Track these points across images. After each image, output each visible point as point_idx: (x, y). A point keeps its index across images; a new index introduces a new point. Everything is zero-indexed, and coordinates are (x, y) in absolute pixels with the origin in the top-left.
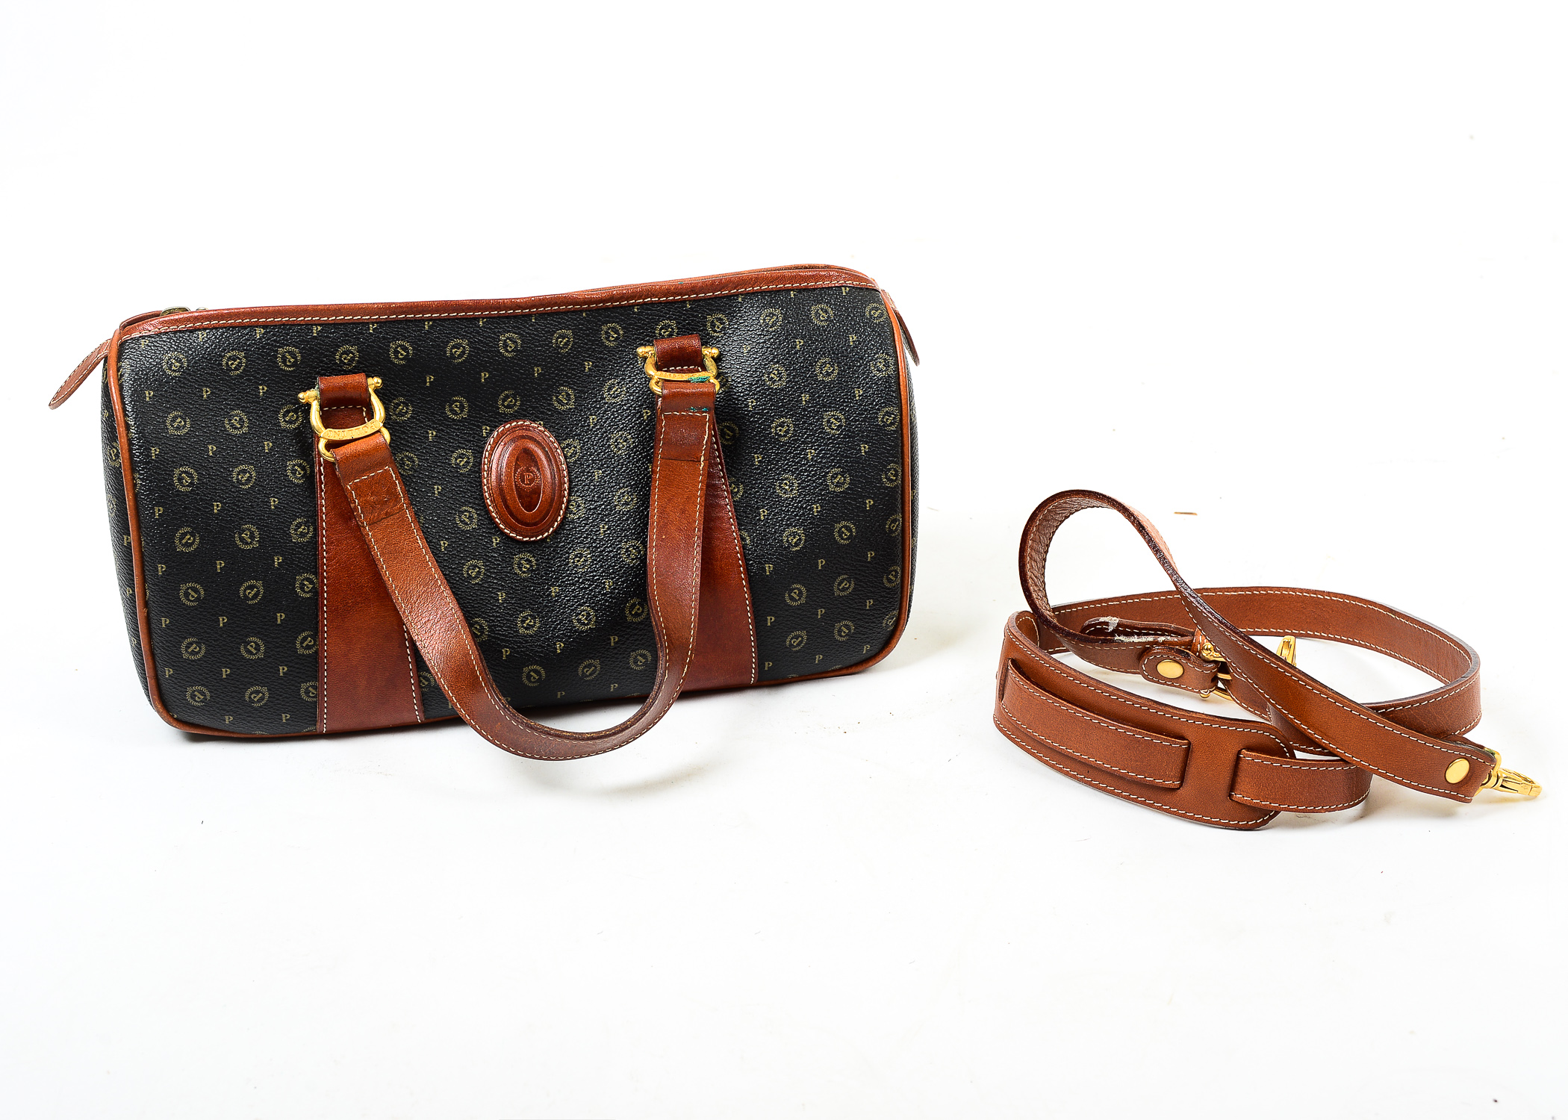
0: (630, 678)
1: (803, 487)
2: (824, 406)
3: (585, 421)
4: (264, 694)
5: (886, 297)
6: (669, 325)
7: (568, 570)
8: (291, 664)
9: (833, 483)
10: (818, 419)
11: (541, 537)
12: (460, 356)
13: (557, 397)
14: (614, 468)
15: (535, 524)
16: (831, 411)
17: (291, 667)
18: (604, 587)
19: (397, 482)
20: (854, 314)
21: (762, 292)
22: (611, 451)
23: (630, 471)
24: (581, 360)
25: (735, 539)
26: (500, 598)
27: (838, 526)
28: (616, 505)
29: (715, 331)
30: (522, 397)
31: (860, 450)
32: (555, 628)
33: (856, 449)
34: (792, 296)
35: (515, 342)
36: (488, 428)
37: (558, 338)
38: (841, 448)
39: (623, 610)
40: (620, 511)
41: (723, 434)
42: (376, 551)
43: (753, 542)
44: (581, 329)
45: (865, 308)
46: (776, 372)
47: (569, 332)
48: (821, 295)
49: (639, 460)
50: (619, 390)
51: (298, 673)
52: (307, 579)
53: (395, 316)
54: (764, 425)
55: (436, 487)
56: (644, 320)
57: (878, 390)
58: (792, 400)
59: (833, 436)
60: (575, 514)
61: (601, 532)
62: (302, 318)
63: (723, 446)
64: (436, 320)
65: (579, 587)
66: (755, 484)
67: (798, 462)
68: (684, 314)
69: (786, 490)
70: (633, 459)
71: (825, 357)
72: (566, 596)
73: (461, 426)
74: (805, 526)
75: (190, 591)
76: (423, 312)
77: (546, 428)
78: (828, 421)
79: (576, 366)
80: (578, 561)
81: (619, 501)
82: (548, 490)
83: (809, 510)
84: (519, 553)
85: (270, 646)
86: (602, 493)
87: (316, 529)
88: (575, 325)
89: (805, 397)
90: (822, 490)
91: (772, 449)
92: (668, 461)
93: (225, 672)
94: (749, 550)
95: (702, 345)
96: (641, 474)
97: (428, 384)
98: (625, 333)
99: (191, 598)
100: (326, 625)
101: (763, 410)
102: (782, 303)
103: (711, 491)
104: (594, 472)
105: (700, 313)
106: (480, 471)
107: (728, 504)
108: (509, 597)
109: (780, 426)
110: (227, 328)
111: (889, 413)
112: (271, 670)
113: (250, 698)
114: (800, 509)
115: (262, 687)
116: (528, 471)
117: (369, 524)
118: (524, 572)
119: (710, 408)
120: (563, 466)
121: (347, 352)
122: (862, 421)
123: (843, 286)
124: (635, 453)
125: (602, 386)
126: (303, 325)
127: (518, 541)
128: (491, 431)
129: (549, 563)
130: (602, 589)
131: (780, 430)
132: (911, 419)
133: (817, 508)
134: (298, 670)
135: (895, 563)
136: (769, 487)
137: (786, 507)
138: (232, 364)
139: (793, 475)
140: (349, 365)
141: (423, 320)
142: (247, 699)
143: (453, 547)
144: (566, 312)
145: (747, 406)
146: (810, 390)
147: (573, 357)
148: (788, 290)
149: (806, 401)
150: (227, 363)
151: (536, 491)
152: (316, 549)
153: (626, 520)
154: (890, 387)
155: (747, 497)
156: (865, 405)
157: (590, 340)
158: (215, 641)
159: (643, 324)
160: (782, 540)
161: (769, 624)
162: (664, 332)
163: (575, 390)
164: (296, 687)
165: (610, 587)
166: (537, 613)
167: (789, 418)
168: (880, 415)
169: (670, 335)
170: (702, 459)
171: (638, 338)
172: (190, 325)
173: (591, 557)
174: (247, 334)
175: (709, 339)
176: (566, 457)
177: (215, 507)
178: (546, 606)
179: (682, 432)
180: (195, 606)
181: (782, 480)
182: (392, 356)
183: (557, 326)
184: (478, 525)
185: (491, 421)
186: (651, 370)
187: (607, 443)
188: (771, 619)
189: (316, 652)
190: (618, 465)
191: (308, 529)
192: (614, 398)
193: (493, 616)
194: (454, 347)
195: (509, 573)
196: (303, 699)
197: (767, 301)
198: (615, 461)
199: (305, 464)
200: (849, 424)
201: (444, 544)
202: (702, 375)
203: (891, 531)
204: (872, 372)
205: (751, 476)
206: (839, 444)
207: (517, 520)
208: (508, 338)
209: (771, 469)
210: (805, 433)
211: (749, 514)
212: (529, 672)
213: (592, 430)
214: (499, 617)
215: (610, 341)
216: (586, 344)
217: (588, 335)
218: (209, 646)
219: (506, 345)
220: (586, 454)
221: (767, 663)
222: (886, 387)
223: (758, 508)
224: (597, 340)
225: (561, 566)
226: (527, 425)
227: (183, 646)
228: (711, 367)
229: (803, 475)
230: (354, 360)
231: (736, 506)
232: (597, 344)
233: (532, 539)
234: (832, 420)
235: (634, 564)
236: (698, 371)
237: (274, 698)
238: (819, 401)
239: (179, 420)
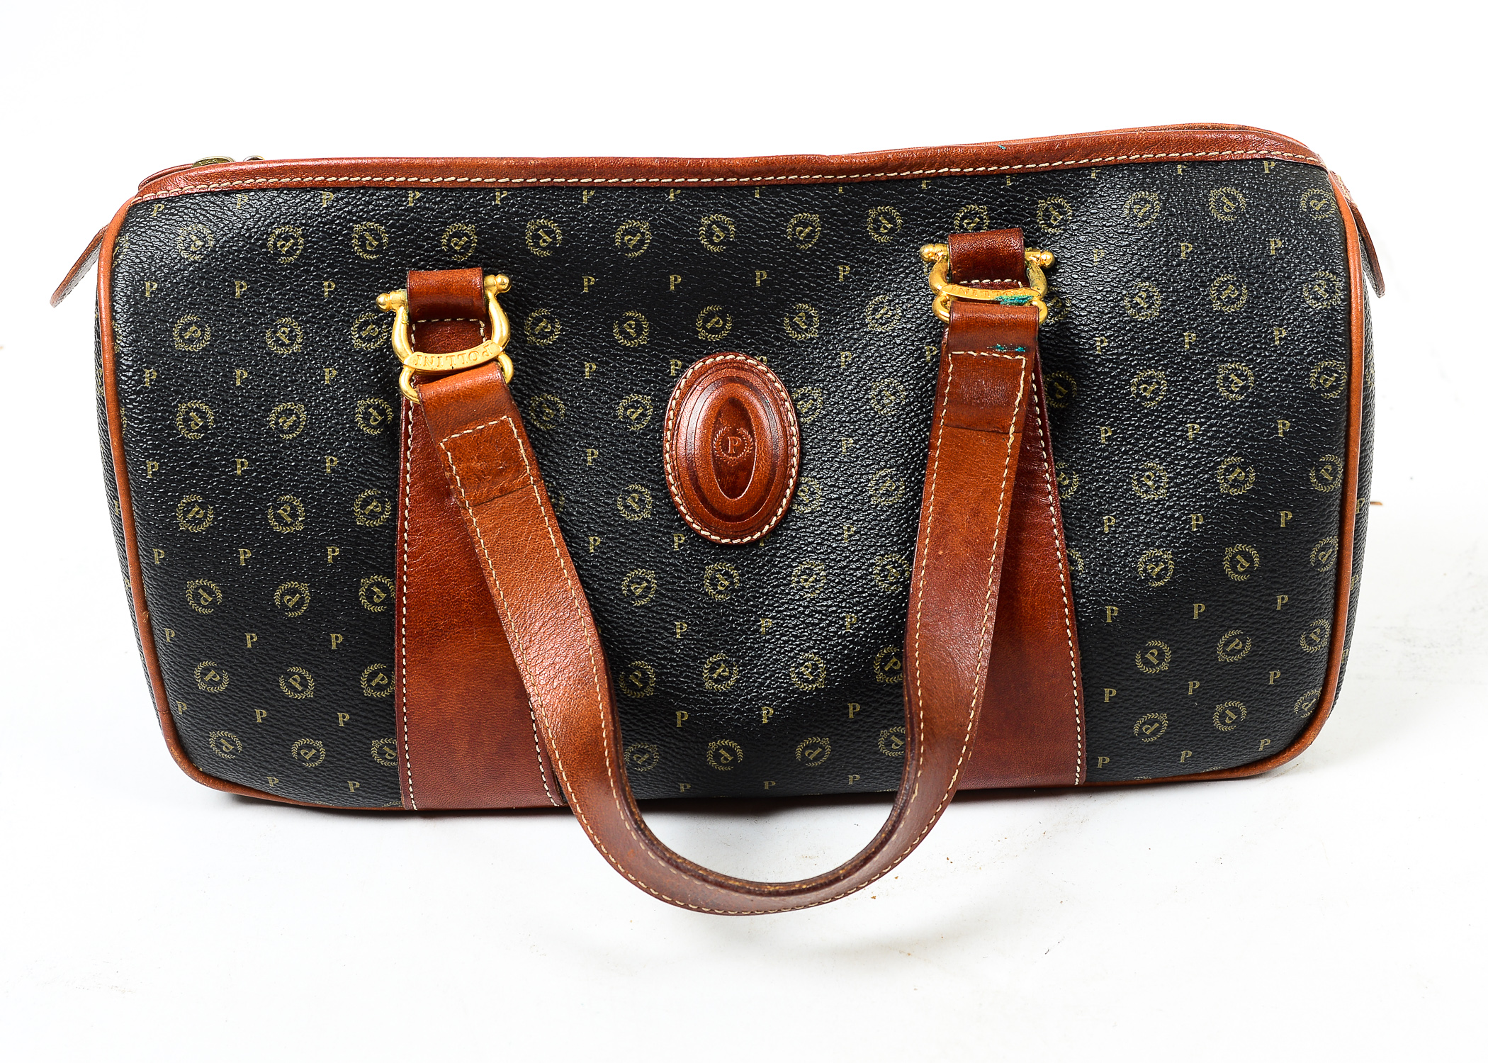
0: (879, 768)
1: (1177, 485)
2: (1221, 354)
3: (833, 359)
4: (318, 751)
5: (1338, 183)
6: (977, 213)
7: (789, 594)
8: (354, 711)
9: (1226, 481)
10: (1209, 375)
11: (749, 538)
12: (636, 248)
13: (791, 319)
14: (873, 435)
15: (740, 518)
16: (1231, 363)
17: (354, 714)
18: (843, 625)
19: (520, 441)
20: (1281, 205)
21: (1129, 165)
22: (872, 409)
23: (897, 443)
24: (833, 262)
25: (1059, 561)
26: (678, 631)
27: (1230, 551)
28: (871, 496)
29: (1050, 226)
30: (735, 317)
31: (1276, 428)
32: (762, 684)
33: (1268, 427)
34: (1180, 172)
35: (724, 229)
36: (679, 363)
37: (797, 225)
38: (1244, 424)
39: (871, 663)
40: (877, 505)
41: (1052, 391)
42: (483, 547)
43: (1089, 568)
44: (834, 213)
45: (1300, 194)
46: (1144, 295)
47: (816, 217)
48: (1228, 173)
49: (913, 426)
50: (890, 313)
51: (365, 724)
52: (379, 585)
53: (534, 180)
54: (1119, 380)
55: (589, 450)
56: (936, 203)
57: (1313, 331)
58: (1168, 342)
59: (1233, 402)
60: (806, 505)
61: (845, 536)
62: (392, 178)
63: (1051, 409)
64: (601, 188)
65: (803, 622)
66: (1100, 473)
67: (1171, 444)
68: (1002, 196)
69: (1149, 487)
70: (904, 424)
71: (1228, 273)
72: (782, 635)
73: (637, 358)
74: (1175, 547)
75: (200, 591)
76: (580, 175)
77: (771, 367)
78: (1226, 379)
79: (824, 271)
80: (806, 580)
81: (876, 490)
82: (765, 468)
83: (1186, 522)
84: (714, 561)
85: (323, 681)
86: (851, 476)
87: (395, 508)
88: (825, 206)
89: (1189, 337)
90: (1207, 491)
91: (1129, 419)
92: (955, 430)
93: (260, 715)
94: (1081, 581)
95: (1027, 245)
96: (914, 448)
97: (586, 290)
98: (905, 222)
99: (203, 602)
100: (405, 657)
101: (1119, 355)
102: (1162, 183)
103: (1025, 482)
104: (841, 441)
105: (1026, 195)
106: (661, 430)
107: (1051, 505)
108: (693, 630)
109: (1145, 382)
110: (279, 189)
111: (1329, 369)
112: (326, 717)
113: (299, 754)
114: (1169, 519)
115: (315, 740)
116: (734, 433)
117: (474, 505)
118: (720, 592)
119: (1029, 347)
120: (792, 428)
121: (458, 235)
122: (1282, 381)
123: (1266, 159)
124: (907, 414)
125: (863, 304)
126: (393, 189)
127: (714, 543)
128: (685, 367)
129: (760, 580)
130: (839, 628)
131: (1145, 389)
132: (1366, 383)
133: (1197, 520)
134: (364, 721)
135: (1320, 615)
136: (1120, 480)
137: (1147, 514)
138: (283, 246)
139: (1161, 464)
140: (461, 253)
141: (580, 188)
142: (295, 754)
143: (609, 547)
144: (811, 185)
145: (1093, 347)
146: (1198, 326)
147: (819, 257)
148: (1174, 163)
149: (1190, 343)
150: (275, 244)
151: (746, 466)
152: (393, 537)
153: (885, 520)
154: (1334, 326)
155: (1085, 494)
156: (1289, 356)
157: (847, 232)
158: (241, 668)
159: (934, 209)
160: (1136, 569)
161: (1107, 700)
162: (968, 224)
163: (821, 309)
164: (365, 744)
165: (852, 625)
166: (735, 656)
167: (1161, 370)
168: (1314, 375)
169: (978, 229)
170: (1012, 429)
171: (926, 232)
172: (225, 184)
173: (826, 576)
174: (309, 200)
175: (1039, 237)
176: (798, 415)
177: (239, 466)
178: (751, 648)
179: (980, 385)
180: (209, 615)
181: (1144, 470)
182: (530, 242)
183: (796, 206)
184: (652, 514)
185: (684, 352)
186: (938, 282)
187: (865, 395)
188: (1111, 692)
189: (392, 695)
190: (880, 432)
191: (384, 508)
192: (882, 324)
193: (665, 659)
194: (627, 232)
195: (695, 591)
196: (376, 762)
197: (1138, 180)
198: (875, 425)
199: (385, 405)
200: (1260, 385)
201: (594, 542)
202: (1021, 292)
203: (1318, 563)
204: (1304, 301)
205: (1093, 462)
206: (1241, 417)
207: (713, 511)
208: (714, 222)
209: (1126, 452)
210: (1187, 395)
211: (1085, 522)
212: (717, 750)
213: (842, 374)
214: (674, 660)
215: (881, 234)
216: (842, 237)
217: (845, 223)
218: (234, 675)
219: (710, 234)
220: (832, 411)
221: (1100, 759)
222: (1327, 327)
223: (1101, 514)
224: (859, 232)
225: (778, 586)
226: (739, 362)
227: (198, 671)
228: (1037, 282)
229: (1178, 464)
230: (470, 247)
231: (1064, 509)
232: (859, 239)
233: (734, 542)
234: (1232, 377)
235: (893, 592)
236: (1017, 287)
237: (334, 757)
238: (1212, 345)
239: (194, 328)
